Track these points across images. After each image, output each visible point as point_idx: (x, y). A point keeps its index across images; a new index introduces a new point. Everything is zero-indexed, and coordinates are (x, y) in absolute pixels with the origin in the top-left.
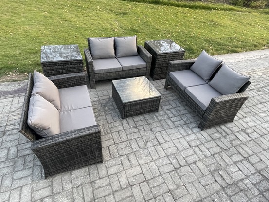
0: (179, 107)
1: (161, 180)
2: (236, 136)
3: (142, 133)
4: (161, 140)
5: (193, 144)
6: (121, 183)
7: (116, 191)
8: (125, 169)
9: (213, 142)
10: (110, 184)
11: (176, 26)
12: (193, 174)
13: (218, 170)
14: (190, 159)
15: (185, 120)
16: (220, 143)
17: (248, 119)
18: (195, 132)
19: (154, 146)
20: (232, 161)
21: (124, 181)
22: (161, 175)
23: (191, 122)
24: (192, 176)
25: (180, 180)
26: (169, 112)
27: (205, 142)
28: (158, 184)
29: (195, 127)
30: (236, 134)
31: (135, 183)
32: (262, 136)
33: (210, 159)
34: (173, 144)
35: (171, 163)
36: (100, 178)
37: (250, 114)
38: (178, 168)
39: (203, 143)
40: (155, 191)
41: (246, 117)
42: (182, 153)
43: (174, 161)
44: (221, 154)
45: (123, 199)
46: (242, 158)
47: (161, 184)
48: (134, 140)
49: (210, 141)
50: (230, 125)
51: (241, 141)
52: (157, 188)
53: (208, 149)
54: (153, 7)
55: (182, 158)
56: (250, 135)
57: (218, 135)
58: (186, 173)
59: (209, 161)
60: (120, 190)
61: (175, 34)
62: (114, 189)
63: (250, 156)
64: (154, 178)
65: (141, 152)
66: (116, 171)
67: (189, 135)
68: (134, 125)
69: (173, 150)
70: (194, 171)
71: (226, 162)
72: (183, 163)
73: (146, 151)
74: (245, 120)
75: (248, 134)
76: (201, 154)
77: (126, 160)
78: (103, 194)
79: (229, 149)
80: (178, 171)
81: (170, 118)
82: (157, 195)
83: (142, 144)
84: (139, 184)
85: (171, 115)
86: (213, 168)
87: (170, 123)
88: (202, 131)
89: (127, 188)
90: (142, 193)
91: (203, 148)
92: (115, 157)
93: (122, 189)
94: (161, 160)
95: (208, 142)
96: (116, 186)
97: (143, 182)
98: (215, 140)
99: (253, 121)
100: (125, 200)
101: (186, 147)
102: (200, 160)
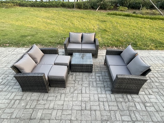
0: (106, 76)
1: (70, 112)
2: (135, 105)
3: (76, 85)
4: (84, 91)
5: (101, 99)
6: (50, 106)
7: (45, 109)
8: (56, 100)
9: (115, 103)
10: (45, 104)
11: (134, 29)
12: (90, 116)
13: (107, 121)
14: (94, 108)
15: (105, 84)
16: (119, 105)
17: (152, 96)
18: (107, 93)
19: (77, 93)
20: (122, 119)
21: (52, 106)
22: (72, 110)
23: (108, 87)
24: (89, 118)
25: (80, 116)
26: (98, 78)
27: (110, 101)
28: (67, 113)
29: (109, 90)
30: (135, 103)
31: (56, 109)
32: (157, 111)
33: (106, 112)
34: (89, 96)
35: (81, 106)
36: (42, 100)
37: (157, 94)
38: (83, 110)
39: (108, 101)
40: (63, 117)
41: (151, 94)
42: (91, 103)
43: (84, 105)
44: (116, 112)
45: (46, 114)
46: (130, 120)
47: (68, 114)
48: (70, 87)
49: (114, 101)
50: (134, 96)
51: (137, 109)
52: (65, 116)
53: (109, 106)
54: (124, 18)
55: (89, 105)
56: (147, 107)
57: (121, 100)
58: (86, 114)
59: (105, 113)
60: (47, 109)
61: (131, 34)
62: (45, 108)
63: (137, 121)
64: (67, 110)
65: (69, 94)
66: (51, 99)
67: (102, 94)
68: (74, 80)
69: (87, 99)
70: (92, 115)
71: (116, 118)
72: (88, 108)
73: (72, 95)
74: (149, 96)
75: (145, 107)
76: (103, 107)
77: (59, 96)
78: (39, 108)
79: (124, 111)
80: (82, 111)
81: (96, 81)
82: (63, 119)
83: (72, 90)
84: (58, 110)
85: (98, 80)
86: (105, 118)
87: (95, 84)
88: (112, 94)
89: (51, 109)
90: (56, 115)
91: (106, 104)
92: (55, 93)
93: (48, 109)
94: (76, 102)
95: (112, 101)
96: (46, 106)
97: (60, 110)
98: (118, 102)
99: (157, 99)
100: (46, 115)
101: (96, 100)
102: (100, 110)
